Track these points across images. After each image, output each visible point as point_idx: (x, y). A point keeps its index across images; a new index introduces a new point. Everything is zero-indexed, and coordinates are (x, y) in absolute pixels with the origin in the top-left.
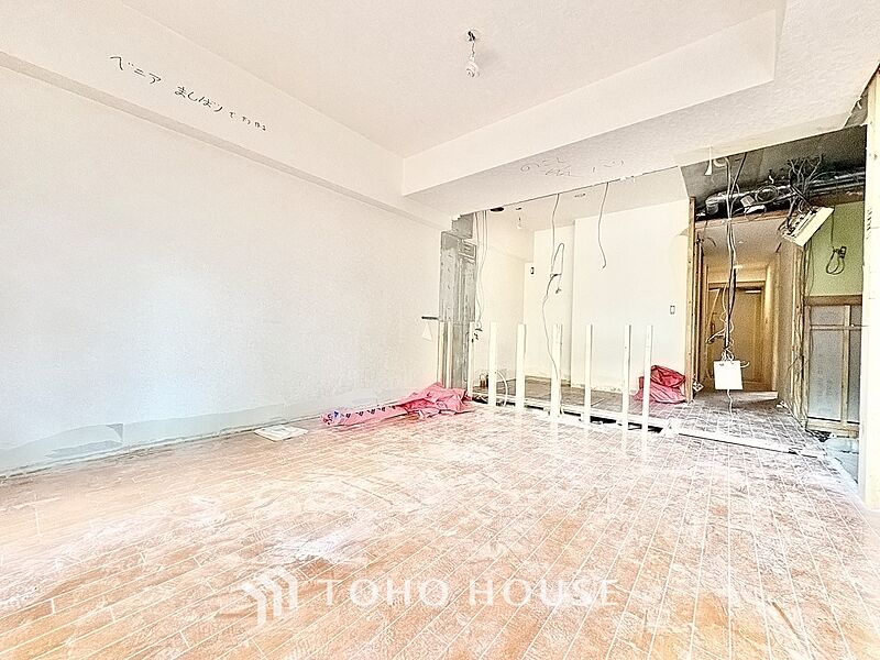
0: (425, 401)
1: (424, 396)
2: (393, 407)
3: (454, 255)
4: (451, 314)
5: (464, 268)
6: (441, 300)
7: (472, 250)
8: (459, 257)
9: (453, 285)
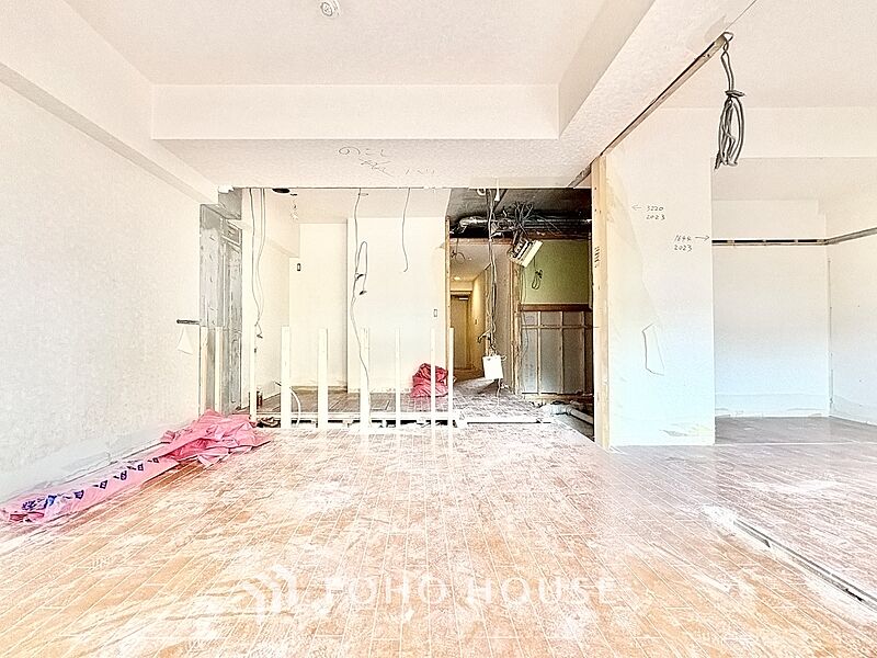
0: (203, 442)
1: (202, 434)
2: (156, 460)
3: (216, 238)
4: (214, 316)
5: (229, 257)
6: (202, 298)
7: (237, 235)
8: (223, 242)
9: (215, 278)
